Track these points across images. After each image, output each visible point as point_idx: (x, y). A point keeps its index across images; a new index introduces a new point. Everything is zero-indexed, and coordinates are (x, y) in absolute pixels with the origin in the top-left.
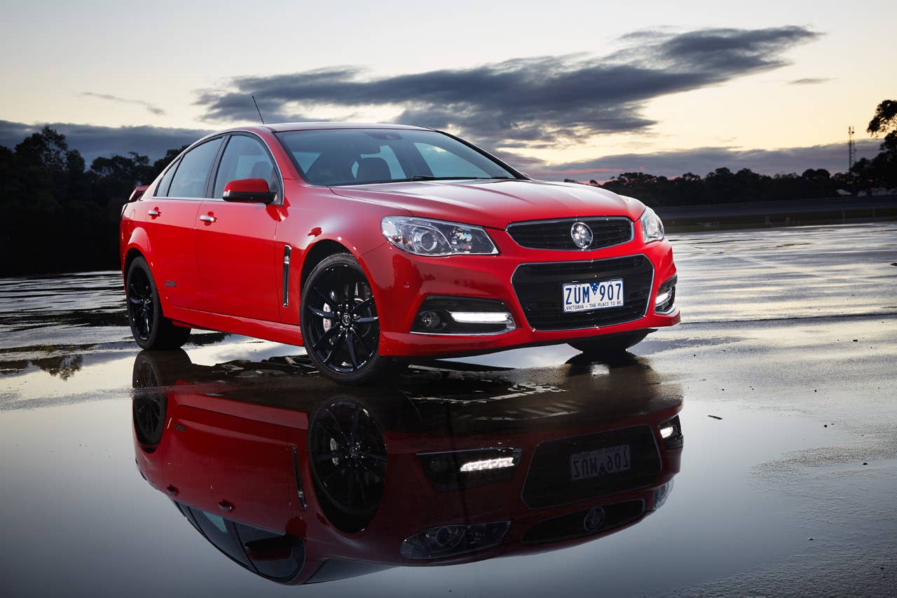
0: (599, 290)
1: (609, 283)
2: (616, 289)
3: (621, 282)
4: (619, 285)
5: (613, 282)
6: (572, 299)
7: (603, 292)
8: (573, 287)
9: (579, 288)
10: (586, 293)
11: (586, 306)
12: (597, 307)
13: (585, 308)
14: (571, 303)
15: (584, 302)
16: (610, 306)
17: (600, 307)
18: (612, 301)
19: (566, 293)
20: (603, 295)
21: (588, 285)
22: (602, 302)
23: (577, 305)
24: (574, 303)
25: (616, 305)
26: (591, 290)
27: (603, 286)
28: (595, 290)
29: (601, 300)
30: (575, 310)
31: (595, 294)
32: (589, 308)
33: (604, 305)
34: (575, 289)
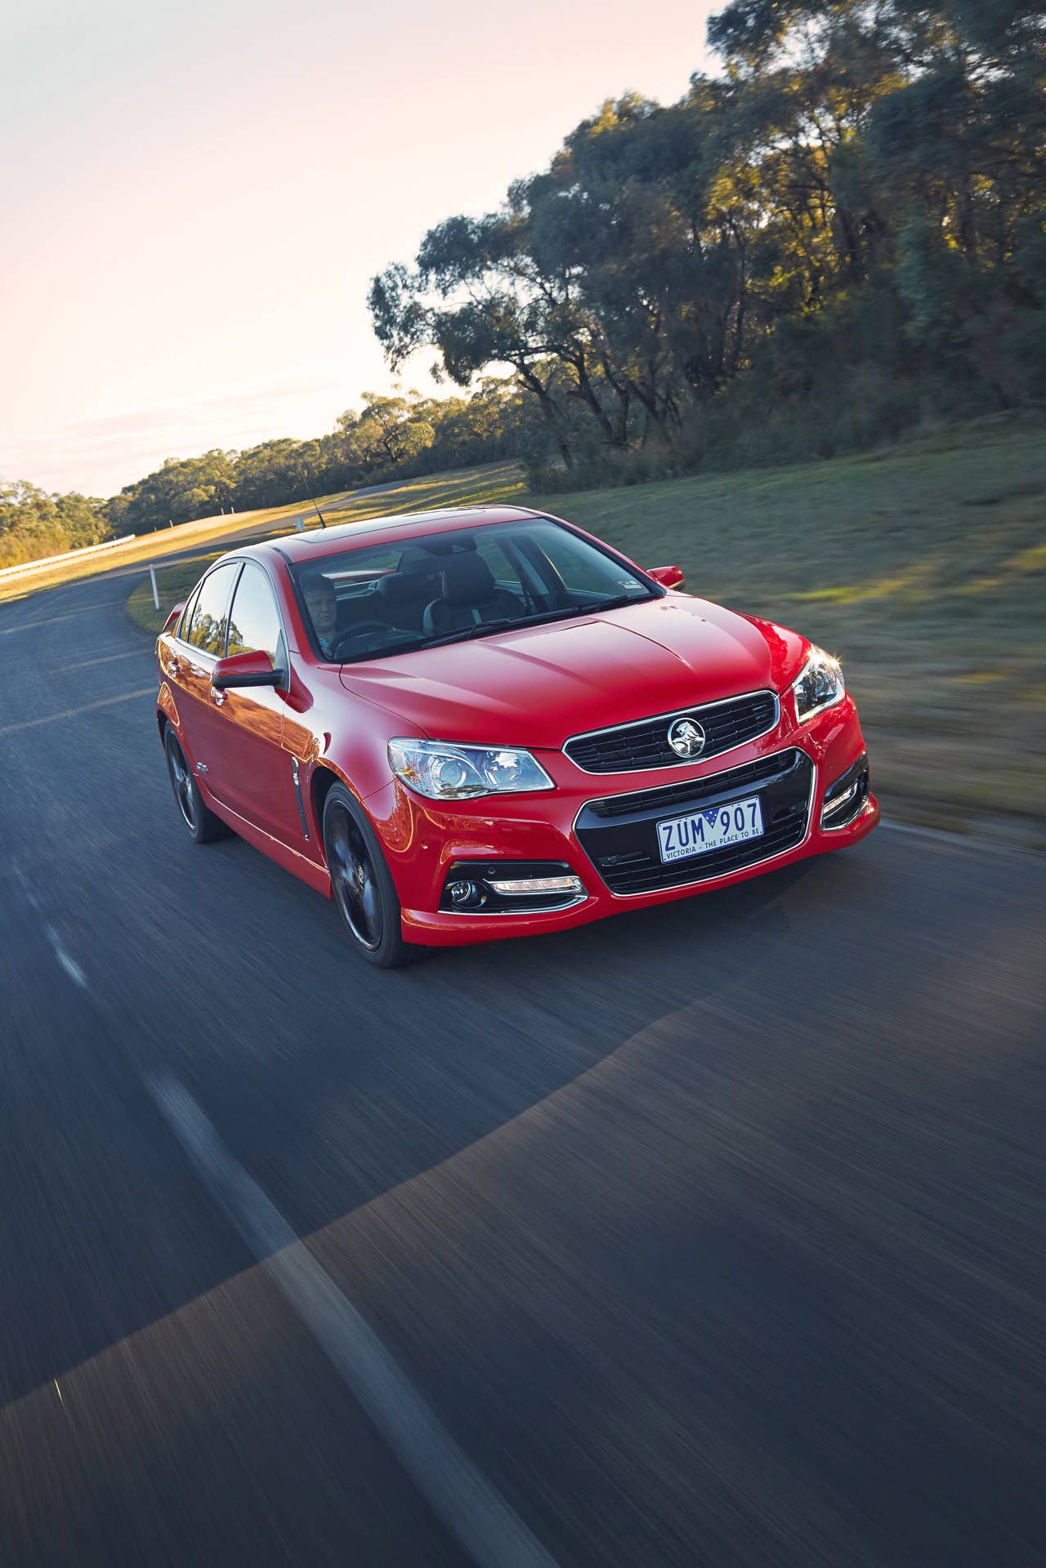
0: (719, 819)
1: (736, 807)
2: (748, 812)
3: (754, 800)
4: (754, 806)
5: (742, 803)
7: (726, 821)
8: (674, 823)
9: (686, 824)
10: (697, 828)
11: (700, 847)
12: (718, 845)
13: (698, 851)
14: (673, 848)
15: (695, 842)
16: (741, 839)
17: (723, 844)
18: (744, 831)
19: (663, 836)
20: (727, 825)
21: (701, 816)
22: (726, 837)
23: (684, 848)
25: (751, 836)
26: (705, 822)
27: (726, 813)
28: (711, 821)
29: (725, 834)
30: (681, 856)
31: (712, 827)
32: (704, 849)
33: (729, 840)
34: (679, 825)
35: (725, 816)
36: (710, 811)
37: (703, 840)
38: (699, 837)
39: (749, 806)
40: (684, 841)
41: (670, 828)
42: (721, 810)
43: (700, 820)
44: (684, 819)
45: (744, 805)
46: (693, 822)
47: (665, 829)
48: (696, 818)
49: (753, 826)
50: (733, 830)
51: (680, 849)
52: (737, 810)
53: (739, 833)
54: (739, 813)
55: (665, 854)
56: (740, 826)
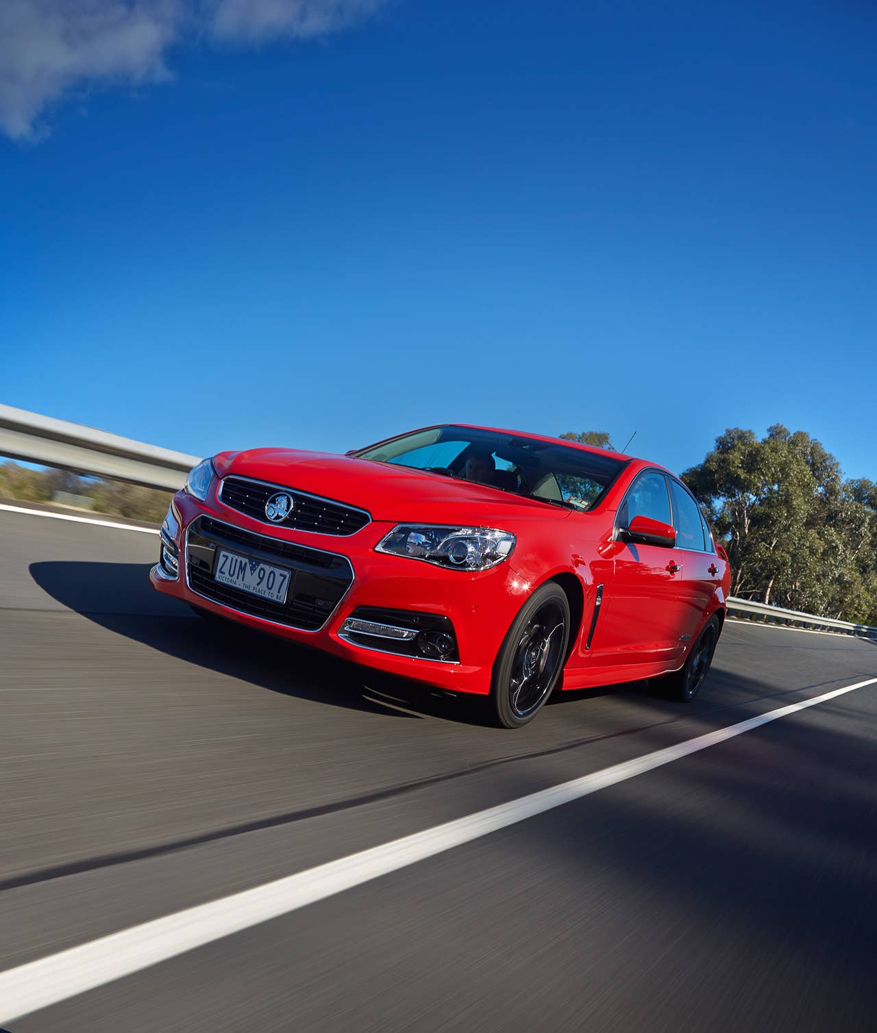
0: (258, 569)
1: (272, 569)
2: (279, 579)
3: (286, 573)
4: (285, 577)
5: (277, 569)
6: (226, 569)
7: (261, 576)
8: (230, 556)
9: (236, 560)
10: (242, 569)
11: (239, 584)
12: (251, 590)
13: (237, 586)
14: (224, 573)
15: (238, 578)
16: (266, 595)
17: (254, 592)
18: (271, 591)
19: (222, 561)
20: (262, 579)
21: (247, 561)
22: (259, 587)
23: (230, 578)
24: (227, 573)
25: (274, 598)
26: (248, 567)
27: (263, 569)
28: (253, 569)
29: (258, 584)
30: (226, 582)
31: (252, 574)
32: (241, 587)
33: (259, 591)
34: (232, 559)
35: (262, 572)
36: (254, 562)
37: (243, 580)
38: (241, 576)
39: (281, 575)
40: (232, 573)
41: (227, 557)
42: (262, 566)
43: (246, 563)
44: (236, 557)
45: (278, 571)
46: (241, 562)
47: (224, 556)
48: (245, 560)
49: (279, 592)
50: (263, 586)
51: (228, 577)
52: (272, 572)
53: (267, 591)
54: (272, 575)
55: (218, 574)
56: (270, 586)
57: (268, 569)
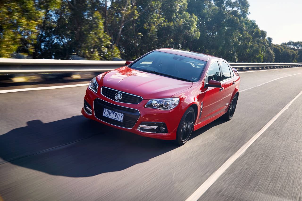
0: (115, 114)
2: (121, 116)
4: (122, 115)
5: (120, 113)
6: (106, 113)
7: (116, 115)
9: (109, 111)
10: (110, 113)
11: (110, 117)
12: (113, 119)
13: (109, 117)
14: (105, 114)
16: (118, 120)
19: (104, 111)
20: (116, 116)
22: (115, 118)
24: (106, 114)
25: (120, 121)
26: (112, 113)
27: (116, 113)
31: (113, 115)
34: (107, 110)
35: (116, 114)
36: (114, 111)
38: (110, 115)
39: (121, 115)
41: (106, 110)
42: (116, 112)
43: (111, 112)
44: (108, 110)
46: (110, 111)
47: (105, 110)
48: (111, 111)
49: (121, 119)
50: (116, 117)
51: (107, 115)
52: (118, 114)
53: (118, 119)
54: (119, 115)
55: (104, 114)
56: (118, 117)
57: (117, 113)
